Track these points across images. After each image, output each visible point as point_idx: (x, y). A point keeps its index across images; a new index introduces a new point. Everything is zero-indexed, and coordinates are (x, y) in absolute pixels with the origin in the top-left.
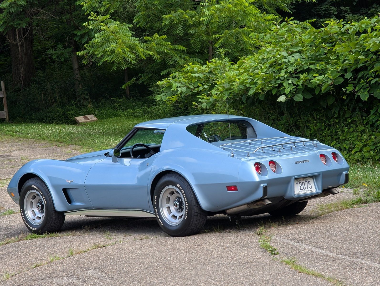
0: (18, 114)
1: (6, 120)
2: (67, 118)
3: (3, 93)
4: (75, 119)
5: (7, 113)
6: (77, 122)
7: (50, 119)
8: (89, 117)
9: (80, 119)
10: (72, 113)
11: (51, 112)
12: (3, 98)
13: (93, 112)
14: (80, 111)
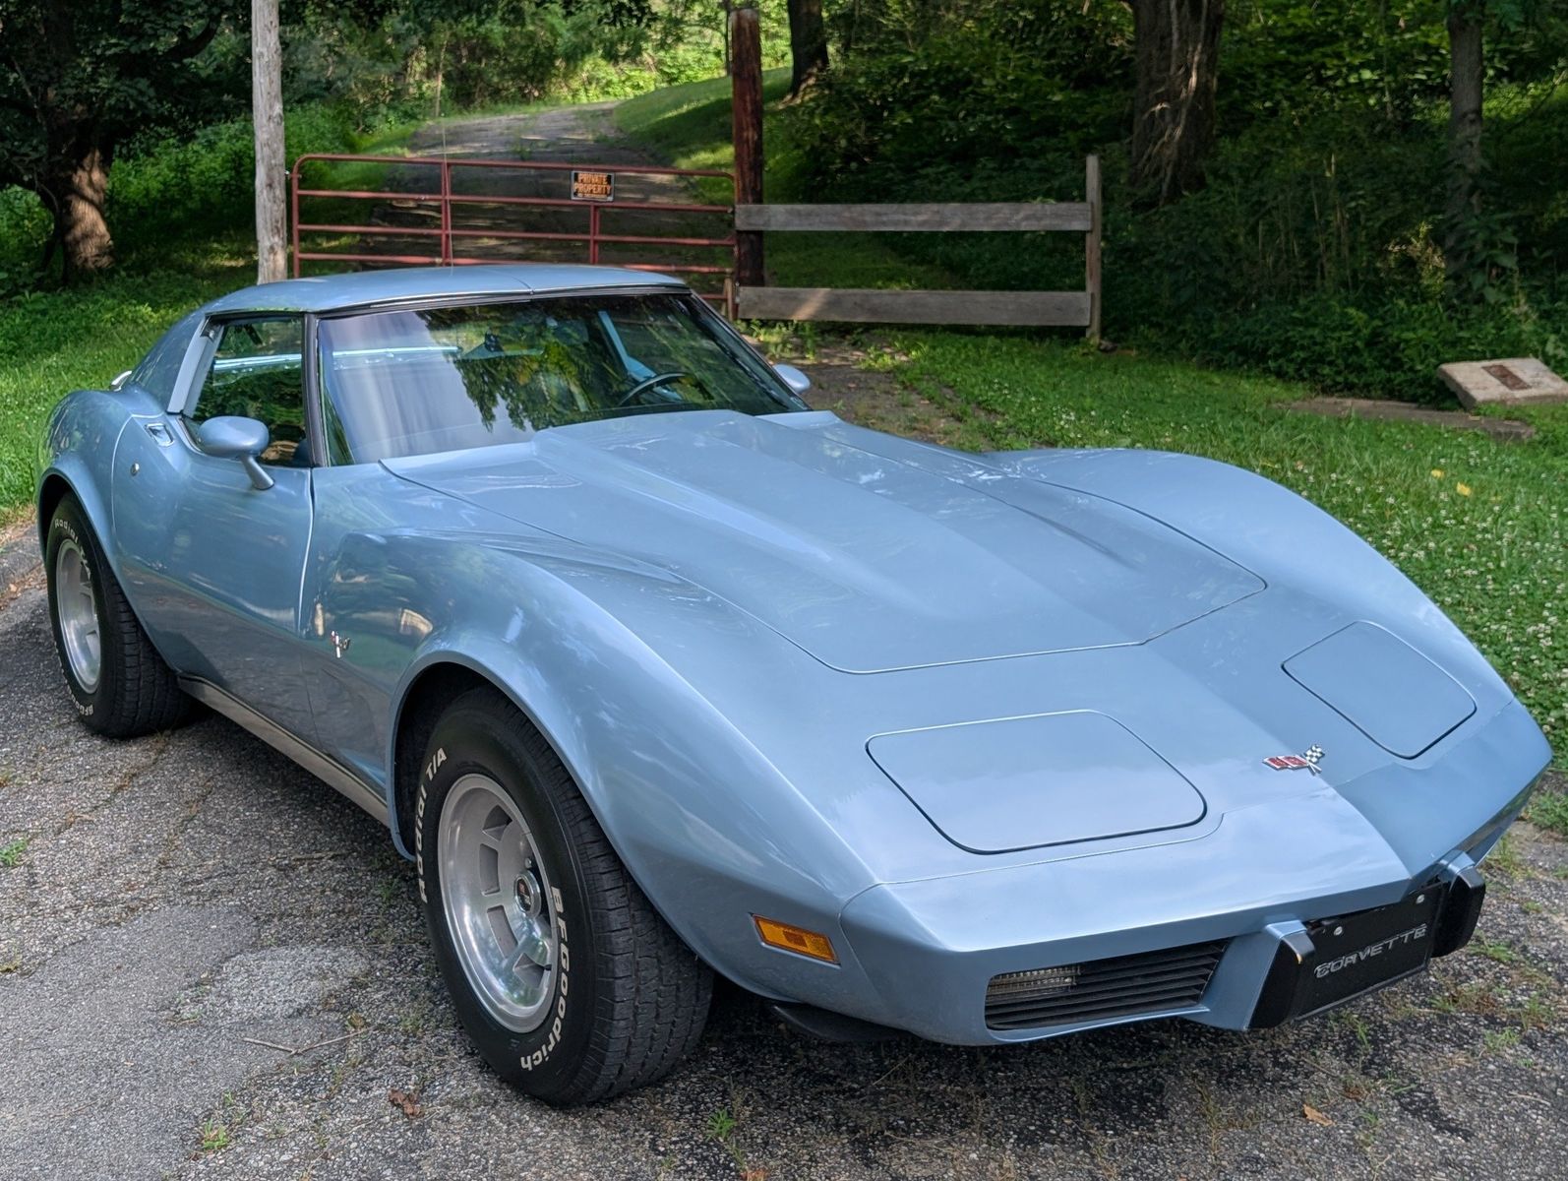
0: (1144, 311)
1: (1088, 334)
2: (1387, 362)
3: (1093, 212)
4: (1441, 377)
5: (1098, 304)
6: (1453, 395)
7: (1304, 360)
8: (1520, 374)
9: (1472, 377)
10: (1420, 339)
11: (1308, 324)
12: (1088, 236)
13: (1534, 343)
14: (1462, 334)
